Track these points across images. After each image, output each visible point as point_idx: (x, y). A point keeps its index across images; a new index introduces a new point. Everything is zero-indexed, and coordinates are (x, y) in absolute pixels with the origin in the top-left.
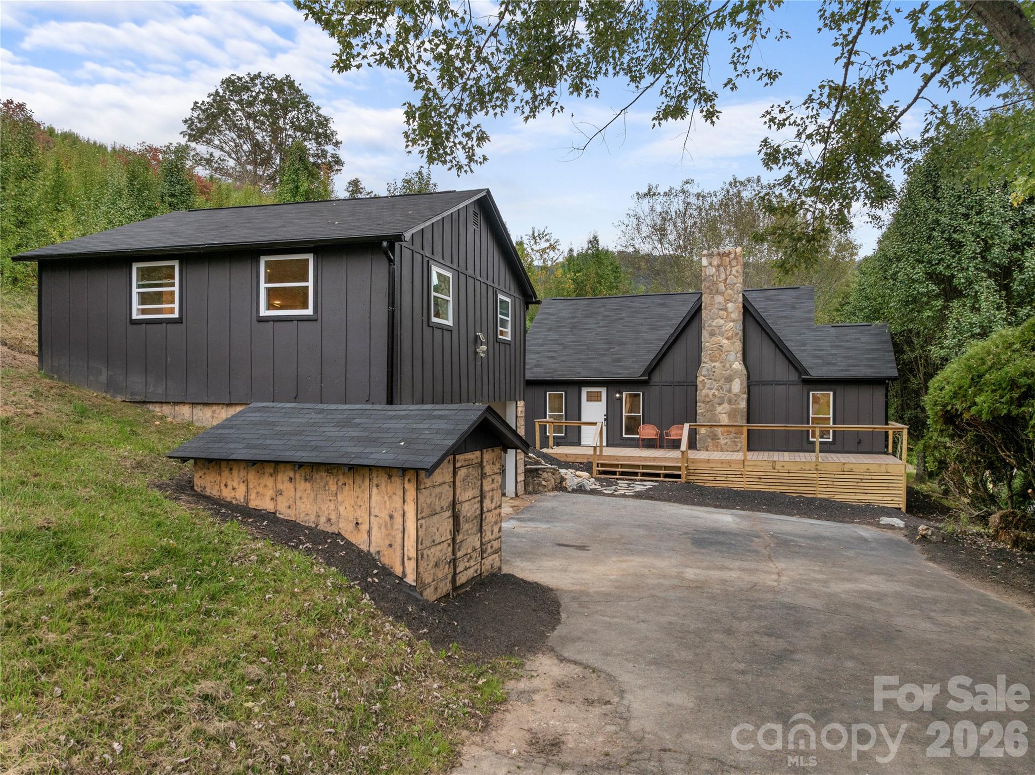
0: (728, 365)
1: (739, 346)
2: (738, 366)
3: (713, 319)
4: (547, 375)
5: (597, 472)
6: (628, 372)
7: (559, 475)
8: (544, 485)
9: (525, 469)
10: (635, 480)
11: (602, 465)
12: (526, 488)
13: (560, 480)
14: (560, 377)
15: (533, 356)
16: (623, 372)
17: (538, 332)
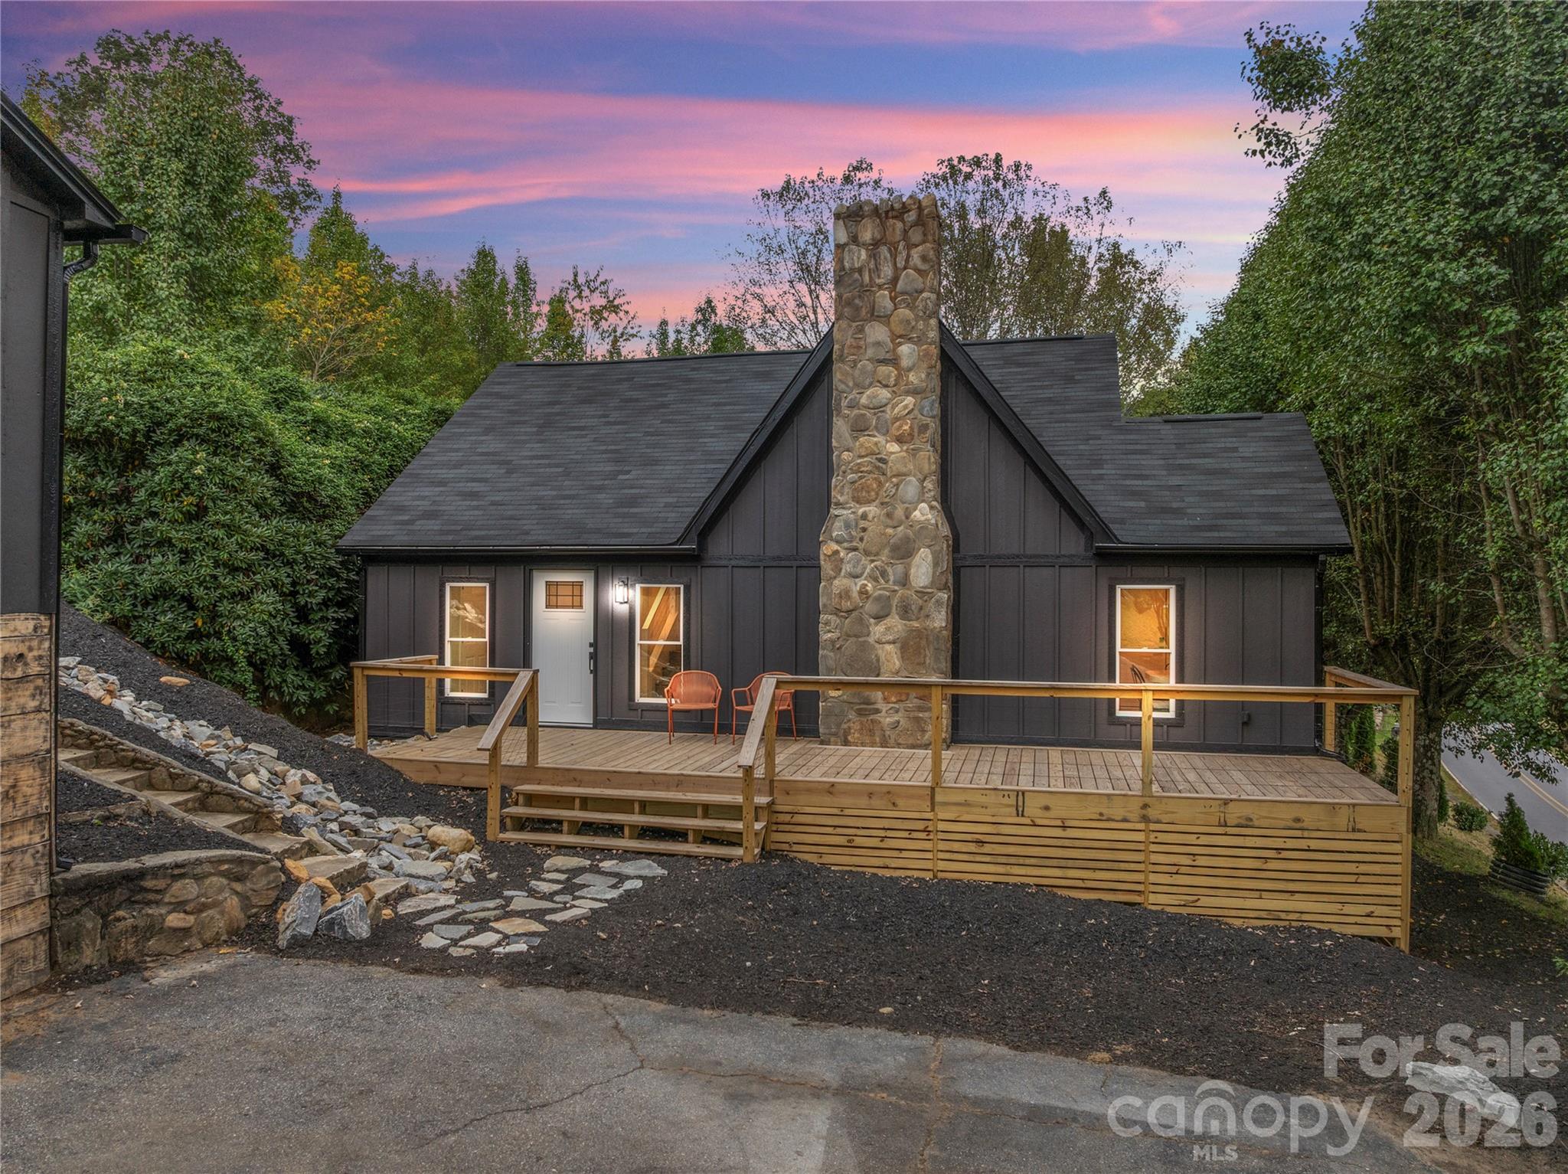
0: (899, 512)
1: (928, 459)
2: (925, 513)
3: (861, 387)
4: (444, 538)
5: (508, 821)
6: (649, 530)
7: (272, 877)
8: (175, 930)
9: (52, 883)
10: (607, 853)
11: (531, 799)
12: (60, 957)
13: (274, 894)
14: (476, 542)
15: (427, 491)
16: (635, 530)
17: (462, 434)
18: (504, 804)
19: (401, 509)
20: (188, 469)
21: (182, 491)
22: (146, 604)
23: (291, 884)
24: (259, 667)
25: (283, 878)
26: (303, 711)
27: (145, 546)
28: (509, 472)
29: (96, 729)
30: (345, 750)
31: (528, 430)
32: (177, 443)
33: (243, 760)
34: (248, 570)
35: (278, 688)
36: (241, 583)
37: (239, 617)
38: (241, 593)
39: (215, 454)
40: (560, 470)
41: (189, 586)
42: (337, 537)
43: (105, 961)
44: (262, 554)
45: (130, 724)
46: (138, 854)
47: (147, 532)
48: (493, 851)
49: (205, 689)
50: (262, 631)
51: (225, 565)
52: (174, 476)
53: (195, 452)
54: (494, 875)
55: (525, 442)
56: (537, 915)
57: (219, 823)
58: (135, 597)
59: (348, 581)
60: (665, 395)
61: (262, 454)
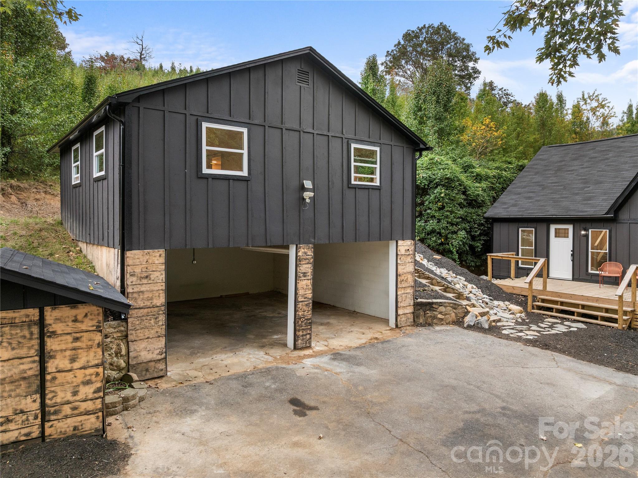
4: (519, 213)
5: (535, 307)
6: (595, 210)
7: (463, 310)
8: (440, 319)
9: (414, 302)
10: (568, 320)
11: (543, 301)
12: (416, 320)
13: (463, 314)
14: (529, 215)
15: (514, 197)
16: (589, 210)
17: (527, 175)
18: (534, 301)
19: (505, 203)
20: (440, 195)
21: (438, 201)
22: (428, 234)
23: (468, 312)
24: (460, 253)
25: (466, 311)
26: (473, 269)
27: (428, 218)
28: (543, 189)
29: (419, 268)
30: (485, 280)
31: (551, 172)
32: (436, 187)
33: (455, 280)
34: (457, 224)
35: (465, 261)
36: (455, 228)
37: (454, 239)
38: (455, 231)
39: (447, 190)
40: (562, 187)
41: (440, 229)
42: (484, 213)
43: (425, 322)
44: (461, 219)
45: (427, 268)
46: (431, 299)
47: (428, 214)
48: (528, 314)
49: (445, 260)
50: (461, 243)
51: (450, 223)
52: (435, 197)
53: (441, 190)
54: (527, 321)
55: (550, 177)
56: (538, 332)
57: (450, 295)
58: (425, 232)
59: (487, 227)
60: (608, 154)
61: (460, 188)
